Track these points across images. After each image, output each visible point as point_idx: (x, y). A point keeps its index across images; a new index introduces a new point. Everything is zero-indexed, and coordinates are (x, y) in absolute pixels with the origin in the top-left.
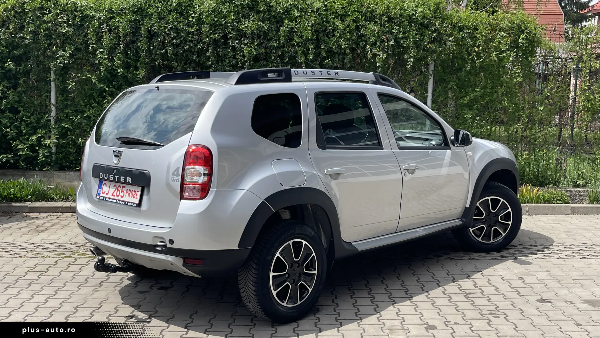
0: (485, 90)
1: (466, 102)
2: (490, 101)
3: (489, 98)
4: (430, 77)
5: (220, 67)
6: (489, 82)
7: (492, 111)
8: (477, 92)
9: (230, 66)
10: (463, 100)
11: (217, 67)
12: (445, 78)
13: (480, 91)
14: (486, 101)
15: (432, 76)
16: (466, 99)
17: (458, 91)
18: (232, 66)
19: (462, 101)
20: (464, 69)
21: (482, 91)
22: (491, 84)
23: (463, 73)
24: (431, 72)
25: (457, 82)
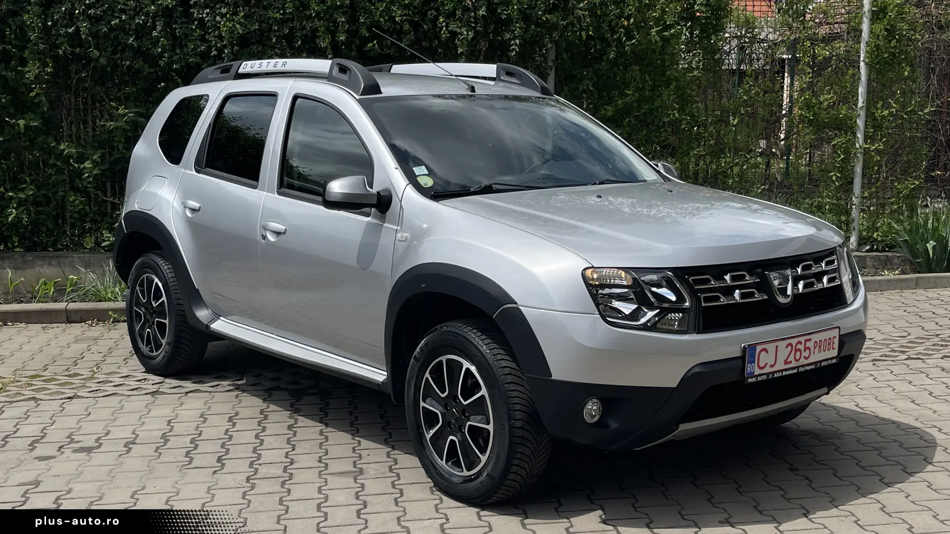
0: (641, 93)
1: (610, 114)
2: (651, 111)
3: (648, 106)
4: (549, 72)
5: (178, 56)
6: (647, 78)
7: (654, 128)
8: (627, 95)
9: (196, 55)
10: (605, 110)
11: (172, 57)
12: (574, 73)
13: (633, 95)
14: (643, 111)
15: (553, 69)
16: (610, 108)
17: (596, 95)
18: (199, 55)
19: (603, 112)
20: (605, 58)
21: (637, 95)
22: (650, 83)
23: (604, 63)
24: (551, 64)
25: (595, 79)
